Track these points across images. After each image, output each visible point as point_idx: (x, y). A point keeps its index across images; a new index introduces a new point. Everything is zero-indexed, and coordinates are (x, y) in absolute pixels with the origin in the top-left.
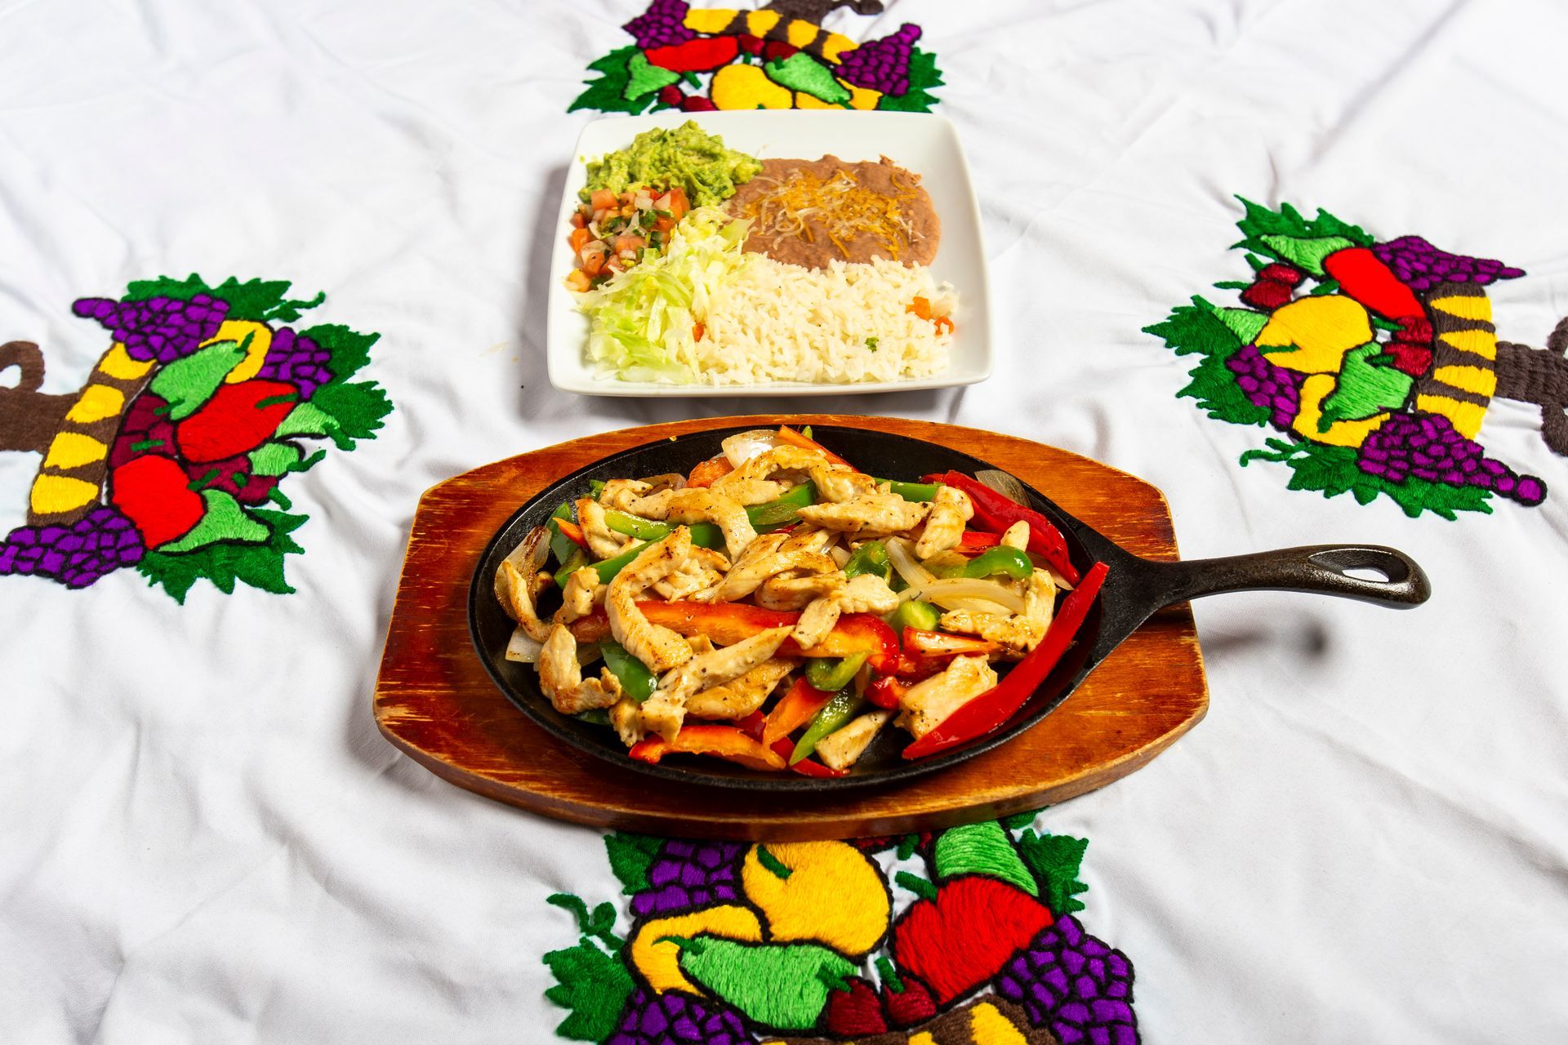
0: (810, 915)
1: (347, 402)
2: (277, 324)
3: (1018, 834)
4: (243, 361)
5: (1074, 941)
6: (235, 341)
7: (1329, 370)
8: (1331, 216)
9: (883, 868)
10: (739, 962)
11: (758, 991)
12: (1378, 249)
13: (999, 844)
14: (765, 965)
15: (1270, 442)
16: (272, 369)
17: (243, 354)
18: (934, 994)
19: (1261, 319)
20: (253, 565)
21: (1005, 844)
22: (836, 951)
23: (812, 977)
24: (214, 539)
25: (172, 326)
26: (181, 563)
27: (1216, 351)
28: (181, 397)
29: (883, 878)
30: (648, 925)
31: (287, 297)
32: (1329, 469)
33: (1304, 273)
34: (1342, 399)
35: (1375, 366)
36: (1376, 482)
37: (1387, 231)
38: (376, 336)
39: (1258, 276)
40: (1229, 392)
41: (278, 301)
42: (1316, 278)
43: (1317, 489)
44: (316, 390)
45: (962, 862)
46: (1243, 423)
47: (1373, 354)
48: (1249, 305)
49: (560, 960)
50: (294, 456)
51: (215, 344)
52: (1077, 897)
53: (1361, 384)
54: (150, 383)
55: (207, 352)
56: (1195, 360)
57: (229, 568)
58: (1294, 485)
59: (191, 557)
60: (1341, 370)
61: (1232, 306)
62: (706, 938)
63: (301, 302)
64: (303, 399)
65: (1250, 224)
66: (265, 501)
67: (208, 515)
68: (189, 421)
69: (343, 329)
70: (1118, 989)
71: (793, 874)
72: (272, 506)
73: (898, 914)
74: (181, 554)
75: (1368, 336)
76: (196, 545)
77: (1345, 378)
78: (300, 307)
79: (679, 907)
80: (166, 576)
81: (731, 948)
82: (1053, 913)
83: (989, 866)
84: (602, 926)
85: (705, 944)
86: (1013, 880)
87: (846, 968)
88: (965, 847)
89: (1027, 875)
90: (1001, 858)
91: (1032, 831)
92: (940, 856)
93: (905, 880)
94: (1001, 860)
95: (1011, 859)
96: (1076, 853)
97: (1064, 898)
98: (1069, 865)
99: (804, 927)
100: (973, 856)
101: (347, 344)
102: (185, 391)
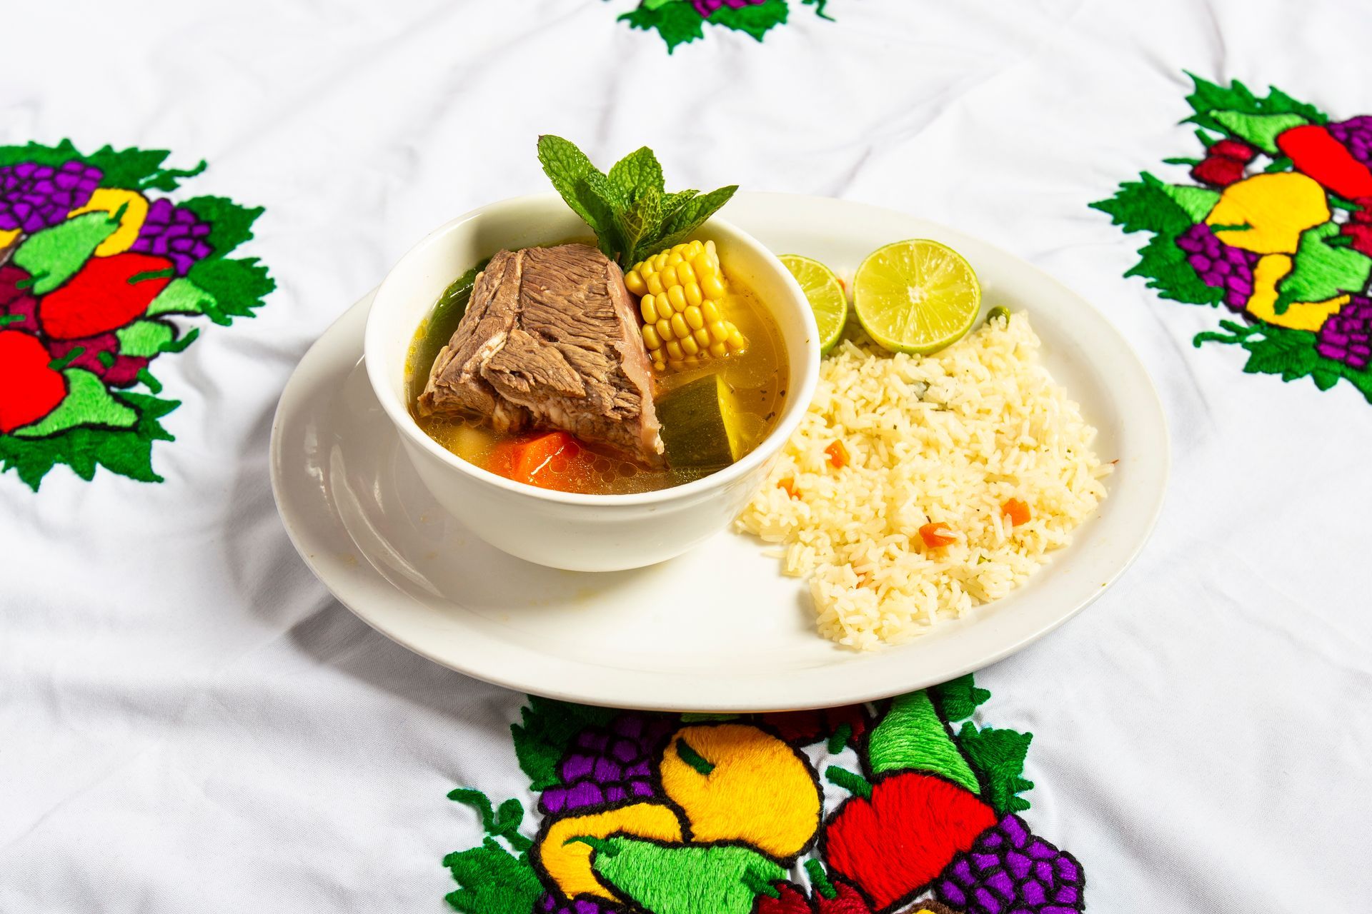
0: (735, 813)
1: (225, 278)
2: (154, 194)
3: (957, 727)
4: (115, 233)
5: (1019, 843)
6: (107, 211)
7: (1285, 250)
8: (1283, 94)
9: (813, 762)
10: (657, 865)
11: (678, 896)
12: (1333, 128)
14: (686, 868)
15: (1223, 324)
16: (145, 242)
18: (869, 900)
19: (1212, 196)
20: (117, 452)
21: (944, 738)
22: (762, 852)
23: (737, 882)
25: (39, 194)
26: (38, 448)
27: (1166, 229)
29: (813, 773)
30: (557, 824)
31: (166, 165)
32: (1286, 353)
33: (1256, 150)
34: (1299, 280)
35: (1333, 246)
36: (1337, 367)
37: (1341, 109)
38: (260, 210)
39: (1209, 152)
40: (1179, 271)
41: (154, 169)
42: (1269, 155)
43: (1274, 372)
44: (193, 265)
45: (898, 757)
46: (1196, 303)
47: (1331, 234)
48: (1200, 181)
49: (462, 863)
50: (166, 335)
51: (85, 214)
52: (1022, 795)
53: (1318, 264)
54: (13, 255)
55: (77, 222)
56: (1144, 238)
57: (90, 453)
58: (1250, 368)
60: (1297, 251)
61: (1183, 183)
62: (622, 838)
63: (181, 171)
65: (1199, 100)
66: (134, 383)
67: (71, 397)
69: (224, 202)
70: (1067, 895)
71: (716, 770)
72: (142, 389)
73: (829, 812)
74: (39, 438)
76: (56, 429)
77: (1301, 259)
79: (592, 806)
80: (21, 461)
81: (648, 850)
82: (997, 812)
83: (927, 761)
84: (505, 826)
85: (620, 845)
86: (953, 777)
87: (773, 871)
88: (901, 740)
89: (968, 771)
90: (939, 752)
91: (972, 724)
92: (873, 750)
93: (836, 776)
94: (940, 755)
95: (950, 754)
96: (1019, 748)
97: (1007, 795)
98: (1013, 761)
99: (727, 827)
100: (910, 751)
101: (229, 216)
102: (50, 264)
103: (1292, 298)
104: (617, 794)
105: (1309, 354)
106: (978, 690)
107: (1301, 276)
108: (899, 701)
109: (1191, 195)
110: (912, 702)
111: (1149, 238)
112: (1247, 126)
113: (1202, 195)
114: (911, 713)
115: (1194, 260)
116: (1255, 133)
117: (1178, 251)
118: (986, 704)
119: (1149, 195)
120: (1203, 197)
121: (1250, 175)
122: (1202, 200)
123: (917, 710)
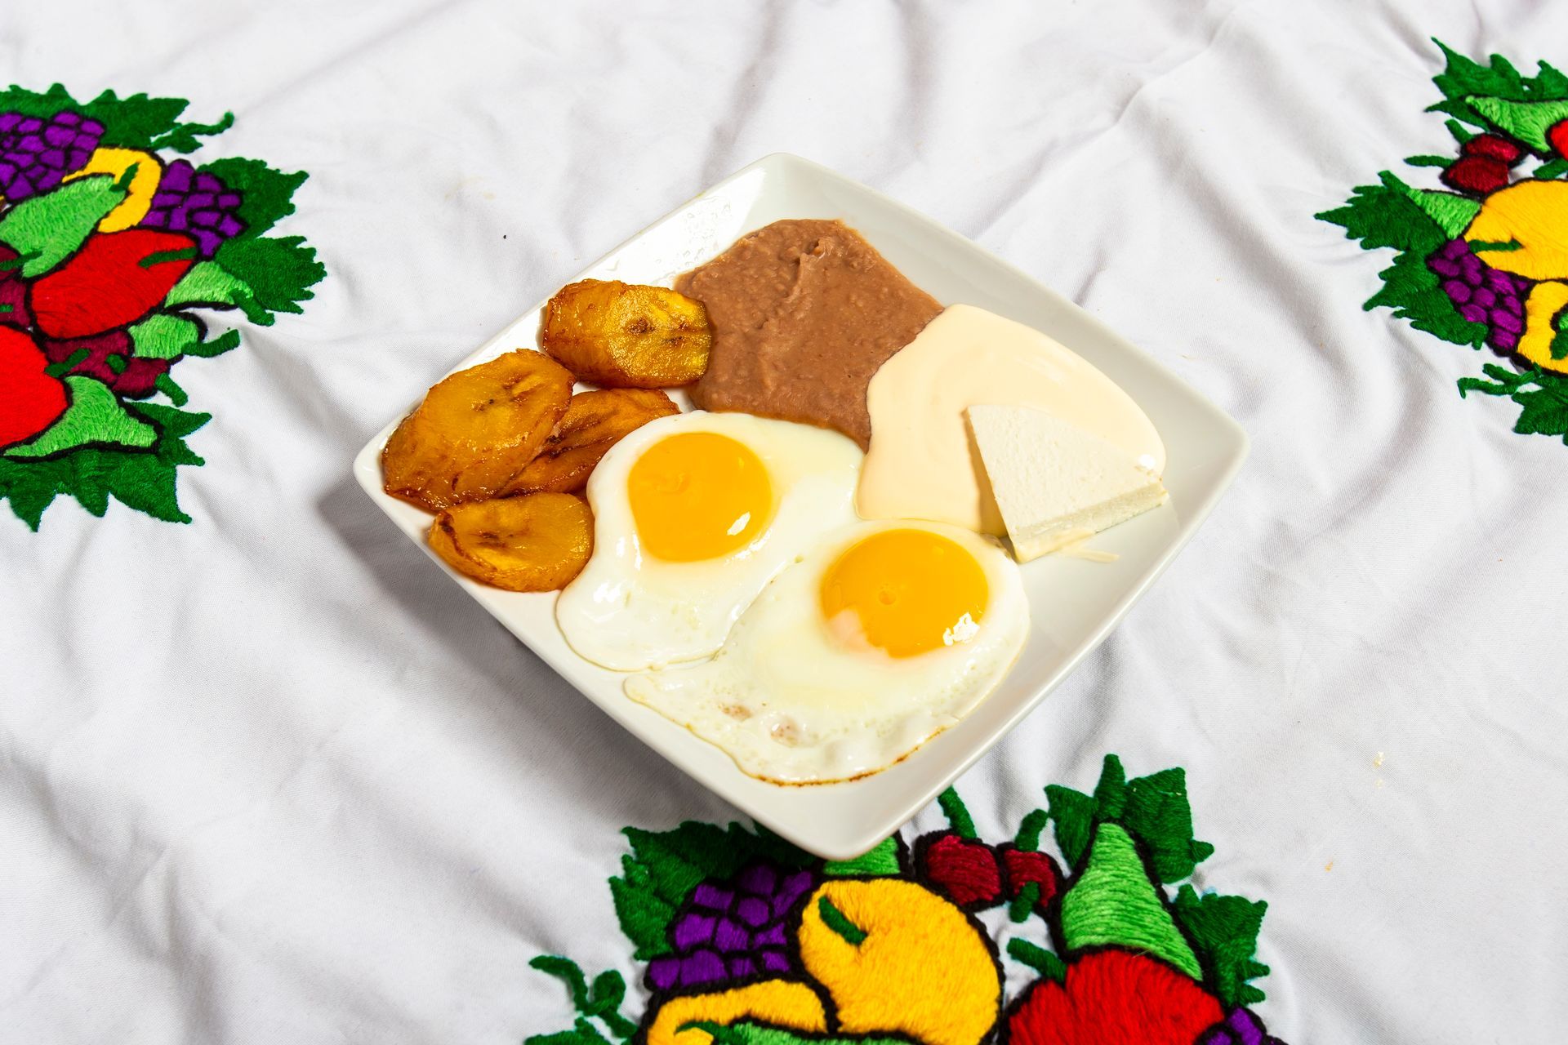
0: (894, 996)
1: (263, 263)
2: (169, 155)
3: (1172, 890)
4: (121, 204)
6: (112, 176)
7: (1563, 276)
8: (1556, 71)
9: (991, 932)
13: (1148, 906)
15: (1488, 369)
16: (161, 215)
17: (123, 193)
19: (1470, 205)
20: (134, 480)
21: (1157, 909)
24: (80, 441)
25: (27, 152)
26: (34, 472)
27: (1415, 247)
28: (37, 248)
29: (991, 947)
30: (669, 1004)
31: (183, 119)
33: (1524, 149)
38: (302, 177)
39: (1464, 150)
40: (1433, 301)
41: (170, 125)
42: (1539, 155)
43: (1554, 433)
44: (221, 245)
45: (1099, 930)
46: (1454, 342)
50: (190, 334)
51: (84, 178)
52: (1256, 983)
55: (74, 189)
56: (1386, 257)
57: (100, 482)
58: (1522, 427)
59: (46, 463)
62: (749, 1025)
63: (202, 126)
64: (200, 257)
65: (1451, 82)
66: (151, 392)
67: (74, 409)
68: (47, 280)
69: (257, 166)
71: (869, 940)
72: (161, 400)
73: (1012, 997)
74: (34, 460)
76: (56, 448)
78: (200, 133)
79: (713, 982)
80: (14, 490)
81: (784, 1042)
82: (1223, 1004)
83: (1135, 936)
84: (605, 1003)
85: (748, 1033)
86: (1168, 957)
88: (1103, 908)
89: (1186, 950)
90: (1151, 925)
91: (1191, 887)
92: (1068, 919)
93: (1022, 951)
94: (1151, 928)
95: (1164, 927)
96: (1252, 923)
97: (1236, 983)
98: (1243, 938)
99: (884, 1015)
100: (1114, 921)
101: (263, 185)
102: (42, 241)
104: (744, 968)
106: (1199, 843)
108: (1100, 856)
109: (1444, 204)
110: (1116, 858)
111: (1394, 256)
112: (1512, 117)
113: (1458, 204)
114: (1115, 872)
115: (1452, 287)
116: (1521, 126)
117: (1430, 275)
118: (1209, 860)
119: (1393, 202)
120: (1459, 207)
121: (1515, 180)
122: (1459, 210)
123: (1124, 868)
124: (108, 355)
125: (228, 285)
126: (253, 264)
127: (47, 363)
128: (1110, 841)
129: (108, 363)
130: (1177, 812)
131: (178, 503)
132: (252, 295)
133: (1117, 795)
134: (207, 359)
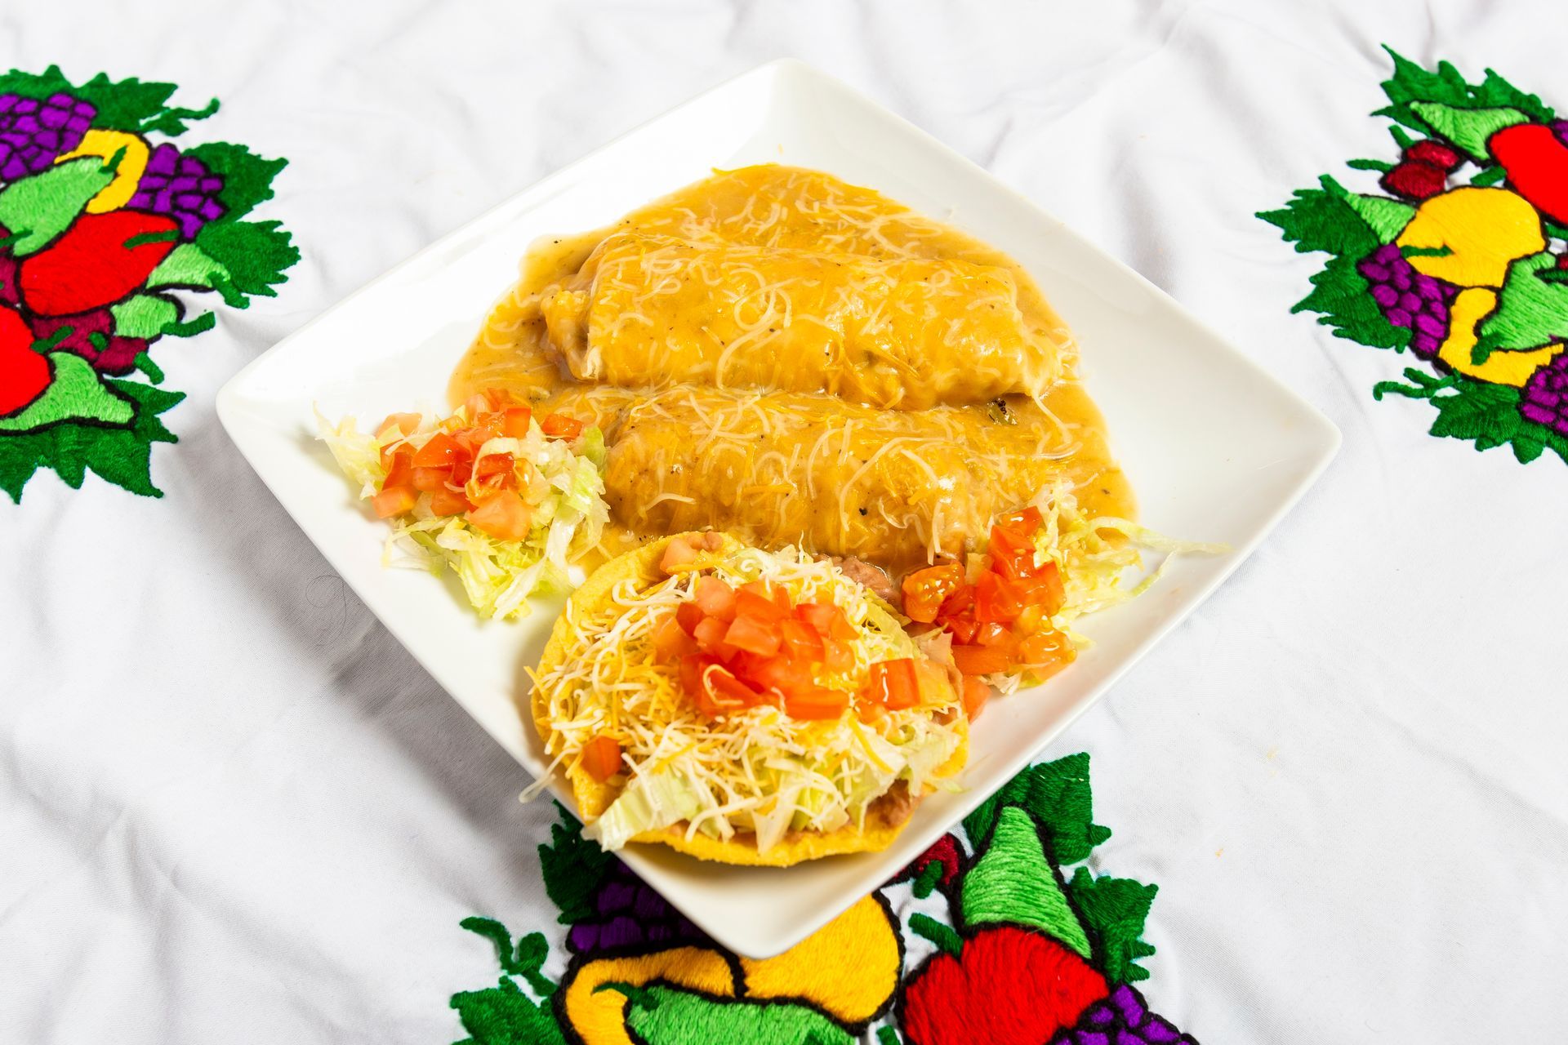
0: (799, 965)
1: (241, 247)
2: (157, 138)
3: (1068, 872)
4: (109, 185)
5: (1134, 1021)
6: (101, 157)
7: (1490, 283)
8: (1502, 79)
9: (894, 907)
10: (702, 1023)
12: (1559, 127)
13: (1045, 887)
14: (737, 1029)
15: (1409, 373)
16: (146, 198)
17: (111, 175)
19: (1406, 210)
20: (110, 454)
21: (1052, 888)
22: (828, 1015)
24: (61, 416)
25: (22, 133)
26: (17, 446)
27: (1347, 252)
28: (29, 227)
29: (894, 921)
30: (589, 966)
31: (171, 103)
32: (1482, 413)
33: (1463, 155)
34: (1504, 322)
35: (1548, 281)
36: (1542, 434)
38: (282, 163)
39: (1405, 155)
40: (1359, 306)
41: (158, 108)
42: (1478, 162)
43: (1467, 438)
44: (201, 228)
45: (996, 908)
46: (1377, 346)
47: (1545, 266)
48: (1390, 191)
49: (473, 1006)
50: (170, 314)
51: (75, 159)
52: (1141, 962)
53: (1528, 303)
56: (1319, 260)
57: (79, 455)
58: (1438, 430)
59: (28, 437)
60: (1504, 285)
61: (1370, 193)
62: (662, 987)
63: (189, 111)
64: (185, 238)
65: (1398, 87)
66: (129, 370)
67: (56, 384)
68: (36, 259)
69: (239, 151)
72: (139, 377)
73: (911, 969)
74: (18, 434)
75: (1539, 244)
76: (38, 422)
77: (1511, 296)
78: (187, 117)
79: (629, 946)
81: (694, 1005)
82: (1109, 981)
83: (1030, 915)
84: (529, 963)
85: (660, 995)
86: (1060, 935)
87: (840, 1038)
88: (1001, 887)
89: (1077, 929)
90: (1045, 905)
91: (1087, 870)
92: (967, 897)
93: (922, 925)
94: (1045, 908)
95: (1057, 907)
96: (1141, 904)
97: (1123, 962)
98: (1132, 919)
99: (788, 981)
100: (1011, 900)
101: (244, 170)
102: (33, 219)
103: (1495, 346)
104: (660, 935)
105: (1510, 417)
106: (1097, 827)
107: (1506, 316)
108: (1001, 838)
109: (1379, 207)
110: (1017, 839)
111: (1326, 260)
112: (1454, 124)
113: (1393, 210)
114: (1014, 853)
115: (1379, 292)
116: (1462, 133)
117: (1360, 279)
118: (1105, 844)
119: (1329, 206)
120: (1394, 212)
121: (1452, 186)
122: (1394, 215)
123: (1022, 850)
124: (90, 332)
125: (207, 268)
126: (232, 247)
127: (32, 339)
128: (1012, 823)
129: (90, 341)
130: (1078, 797)
131: (151, 478)
132: (229, 278)
133: (1022, 780)
134: (184, 338)
